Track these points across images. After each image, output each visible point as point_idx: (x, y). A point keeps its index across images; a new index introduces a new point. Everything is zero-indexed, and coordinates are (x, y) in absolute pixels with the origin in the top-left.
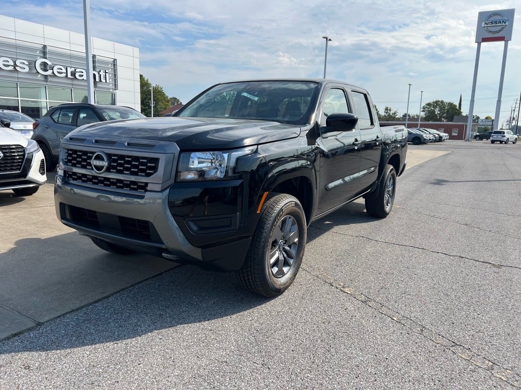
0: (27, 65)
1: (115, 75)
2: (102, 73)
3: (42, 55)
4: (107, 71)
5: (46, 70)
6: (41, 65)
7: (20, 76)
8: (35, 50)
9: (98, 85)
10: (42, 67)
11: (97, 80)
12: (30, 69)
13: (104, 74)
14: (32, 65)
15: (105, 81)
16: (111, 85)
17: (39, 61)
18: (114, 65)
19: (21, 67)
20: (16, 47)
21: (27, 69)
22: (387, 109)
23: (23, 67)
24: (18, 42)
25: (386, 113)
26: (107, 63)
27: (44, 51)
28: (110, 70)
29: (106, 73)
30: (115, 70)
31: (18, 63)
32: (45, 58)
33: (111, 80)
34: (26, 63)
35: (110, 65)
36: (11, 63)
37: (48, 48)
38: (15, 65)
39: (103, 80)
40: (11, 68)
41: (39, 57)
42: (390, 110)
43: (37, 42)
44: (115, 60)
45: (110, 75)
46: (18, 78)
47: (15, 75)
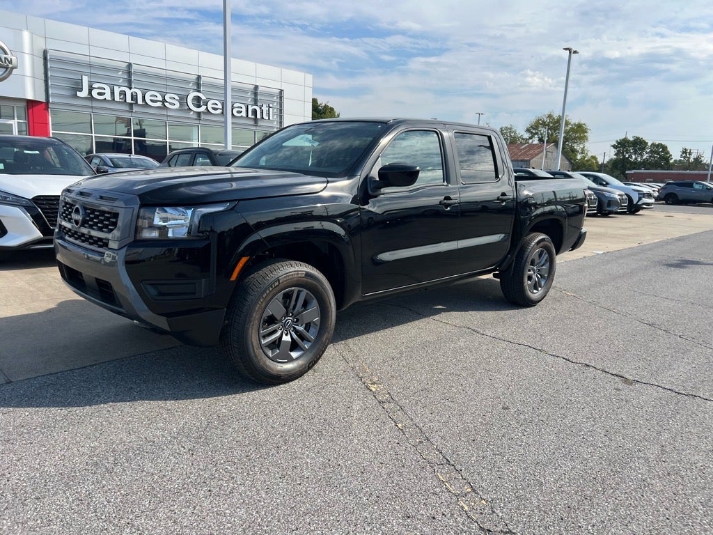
0: (177, 100)
1: (281, 110)
2: (265, 109)
3: (195, 88)
4: (271, 105)
5: (199, 106)
6: (193, 99)
7: (170, 113)
8: (188, 82)
9: (260, 123)
10: (195, 103)
11: (259, 117)
12: (180, 105)
13: (267, 109)
14: (183, 100)
15: (267, 118)
16: (275, 123)
17: (192, 95)
18: (281, 97)
19: (170, 103)
20: (166, 78)
21: (177, 105)
22: (685, 152)
23: (173, 103)
24: (169, 73)
25: (684, 157)
26: (272, 95)
27: (198, 83)
28: (275, 104)
29: (269, 107)
30: (281, 104)
31: (167, 98)
32: (199, 91)
33: (275, 117)
34: (177, 98)
35: (275, 98)
36: (160, 98)
37: (203, 79)
38: (164, 101)
39: (266, 117)
40: (159, 104)
41: (192, 91)
42: (690, 154)
43: (190, 72)
44: (282, 91)
45: (275, 111)
46: (167, 116)
47: (164, 112)
